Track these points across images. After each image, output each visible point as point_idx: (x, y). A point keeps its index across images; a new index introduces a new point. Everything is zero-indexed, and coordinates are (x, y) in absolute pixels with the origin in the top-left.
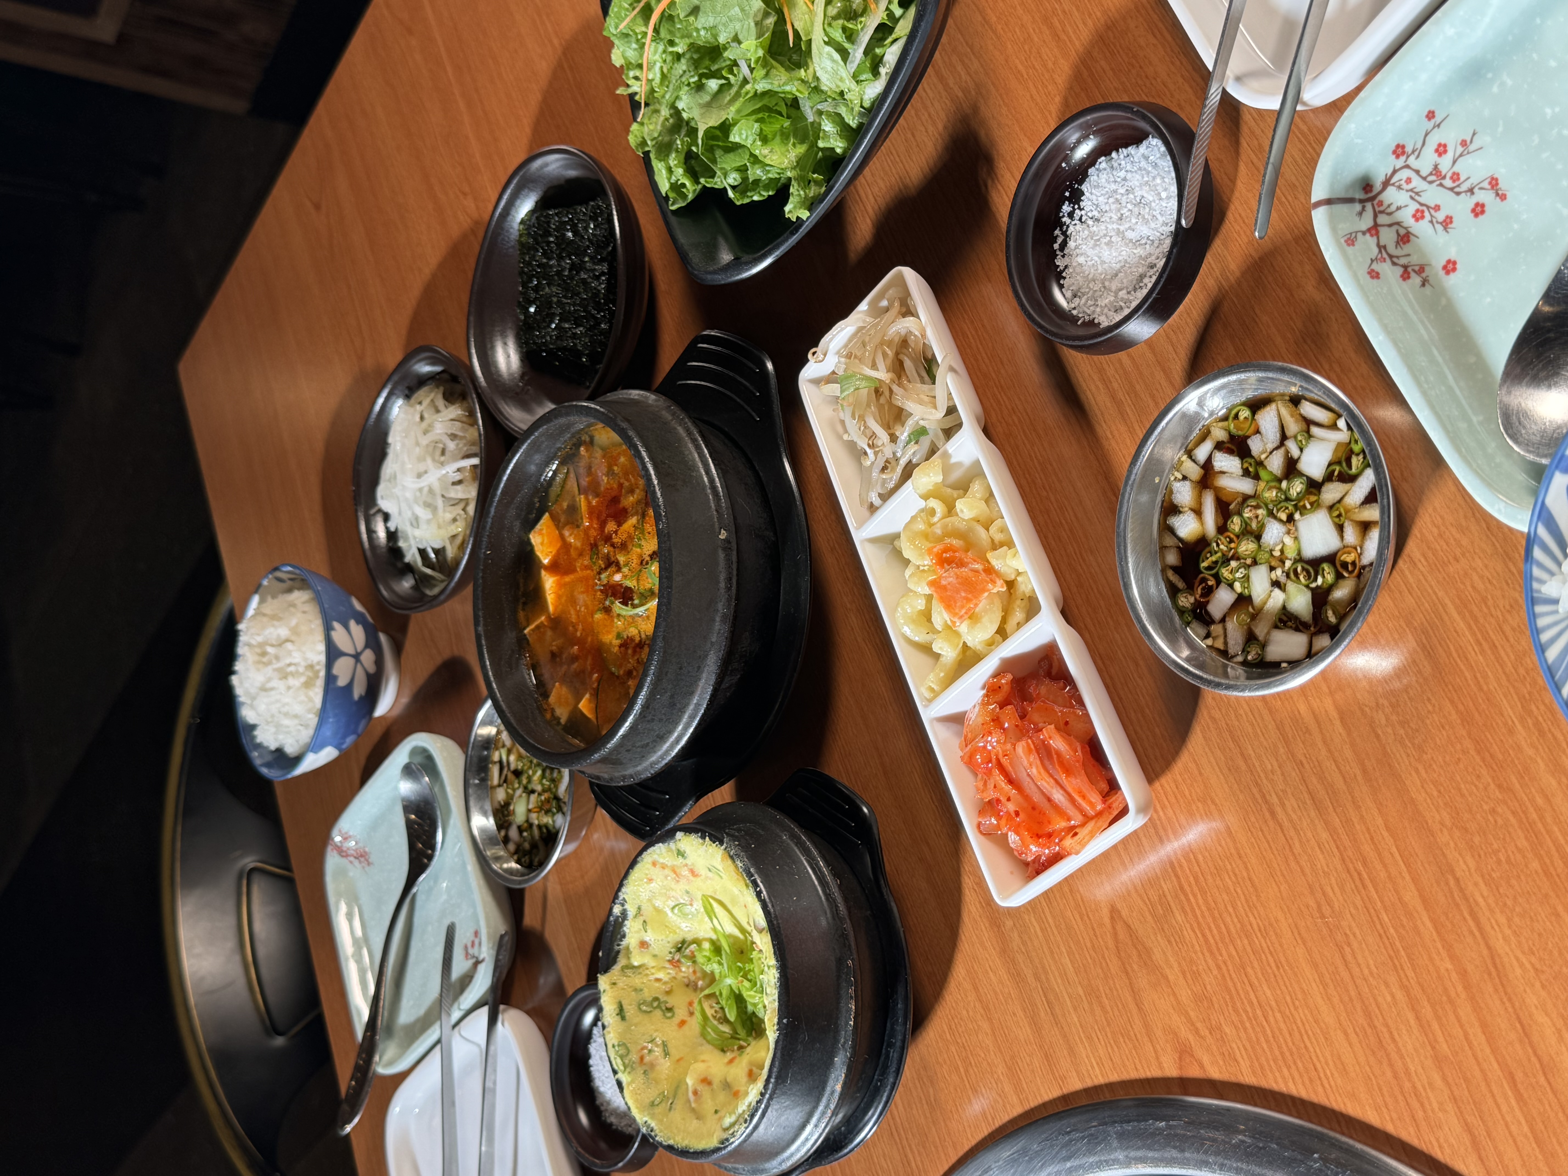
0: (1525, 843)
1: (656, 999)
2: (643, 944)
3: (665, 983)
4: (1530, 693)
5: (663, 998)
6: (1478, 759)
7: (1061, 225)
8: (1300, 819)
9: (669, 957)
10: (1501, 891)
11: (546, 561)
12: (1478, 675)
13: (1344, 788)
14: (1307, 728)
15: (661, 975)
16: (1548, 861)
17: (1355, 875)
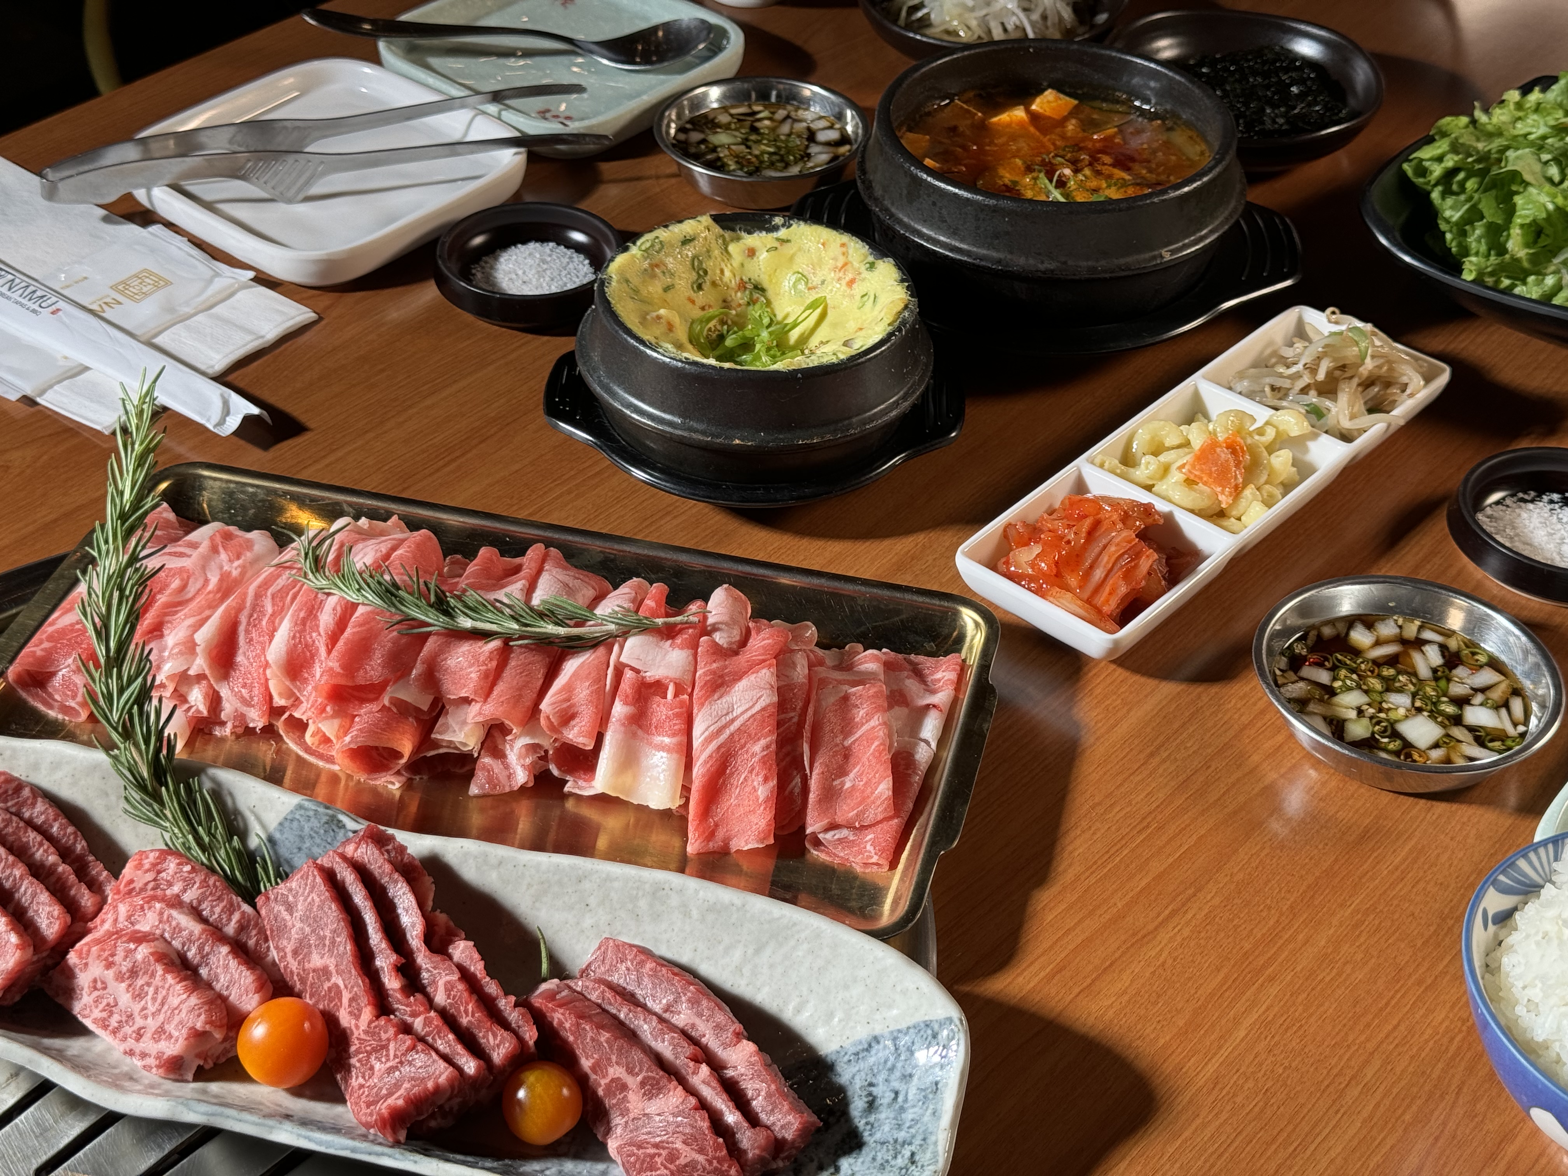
0: (1259, 935)
1: (706, 272)
2: (752, 253)
3: (721, 279)
4: (1381, 911)
5: (708, 278)
6: (1304, 888)
7: (1539, 496)
8: (1161, 776)
9: (745, 279)
10: (1208, 927)
11: (1034, 107)
12: (1370, 874)
13: (1211, 801)
14: (1240, 765)
15: (727, 273)
16: (1257, 953)
17: (1145, 824)
